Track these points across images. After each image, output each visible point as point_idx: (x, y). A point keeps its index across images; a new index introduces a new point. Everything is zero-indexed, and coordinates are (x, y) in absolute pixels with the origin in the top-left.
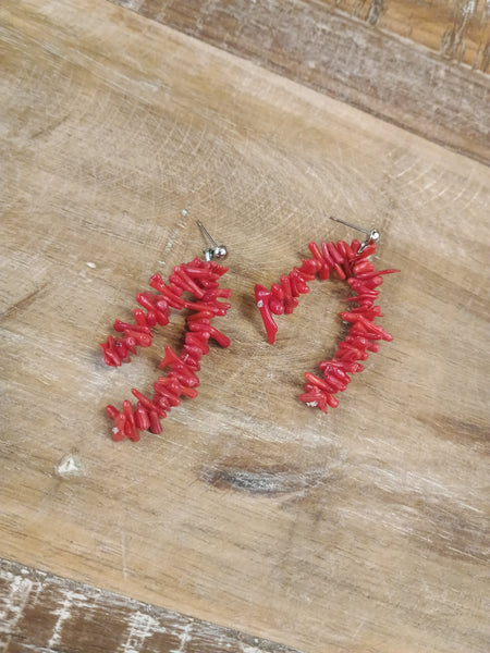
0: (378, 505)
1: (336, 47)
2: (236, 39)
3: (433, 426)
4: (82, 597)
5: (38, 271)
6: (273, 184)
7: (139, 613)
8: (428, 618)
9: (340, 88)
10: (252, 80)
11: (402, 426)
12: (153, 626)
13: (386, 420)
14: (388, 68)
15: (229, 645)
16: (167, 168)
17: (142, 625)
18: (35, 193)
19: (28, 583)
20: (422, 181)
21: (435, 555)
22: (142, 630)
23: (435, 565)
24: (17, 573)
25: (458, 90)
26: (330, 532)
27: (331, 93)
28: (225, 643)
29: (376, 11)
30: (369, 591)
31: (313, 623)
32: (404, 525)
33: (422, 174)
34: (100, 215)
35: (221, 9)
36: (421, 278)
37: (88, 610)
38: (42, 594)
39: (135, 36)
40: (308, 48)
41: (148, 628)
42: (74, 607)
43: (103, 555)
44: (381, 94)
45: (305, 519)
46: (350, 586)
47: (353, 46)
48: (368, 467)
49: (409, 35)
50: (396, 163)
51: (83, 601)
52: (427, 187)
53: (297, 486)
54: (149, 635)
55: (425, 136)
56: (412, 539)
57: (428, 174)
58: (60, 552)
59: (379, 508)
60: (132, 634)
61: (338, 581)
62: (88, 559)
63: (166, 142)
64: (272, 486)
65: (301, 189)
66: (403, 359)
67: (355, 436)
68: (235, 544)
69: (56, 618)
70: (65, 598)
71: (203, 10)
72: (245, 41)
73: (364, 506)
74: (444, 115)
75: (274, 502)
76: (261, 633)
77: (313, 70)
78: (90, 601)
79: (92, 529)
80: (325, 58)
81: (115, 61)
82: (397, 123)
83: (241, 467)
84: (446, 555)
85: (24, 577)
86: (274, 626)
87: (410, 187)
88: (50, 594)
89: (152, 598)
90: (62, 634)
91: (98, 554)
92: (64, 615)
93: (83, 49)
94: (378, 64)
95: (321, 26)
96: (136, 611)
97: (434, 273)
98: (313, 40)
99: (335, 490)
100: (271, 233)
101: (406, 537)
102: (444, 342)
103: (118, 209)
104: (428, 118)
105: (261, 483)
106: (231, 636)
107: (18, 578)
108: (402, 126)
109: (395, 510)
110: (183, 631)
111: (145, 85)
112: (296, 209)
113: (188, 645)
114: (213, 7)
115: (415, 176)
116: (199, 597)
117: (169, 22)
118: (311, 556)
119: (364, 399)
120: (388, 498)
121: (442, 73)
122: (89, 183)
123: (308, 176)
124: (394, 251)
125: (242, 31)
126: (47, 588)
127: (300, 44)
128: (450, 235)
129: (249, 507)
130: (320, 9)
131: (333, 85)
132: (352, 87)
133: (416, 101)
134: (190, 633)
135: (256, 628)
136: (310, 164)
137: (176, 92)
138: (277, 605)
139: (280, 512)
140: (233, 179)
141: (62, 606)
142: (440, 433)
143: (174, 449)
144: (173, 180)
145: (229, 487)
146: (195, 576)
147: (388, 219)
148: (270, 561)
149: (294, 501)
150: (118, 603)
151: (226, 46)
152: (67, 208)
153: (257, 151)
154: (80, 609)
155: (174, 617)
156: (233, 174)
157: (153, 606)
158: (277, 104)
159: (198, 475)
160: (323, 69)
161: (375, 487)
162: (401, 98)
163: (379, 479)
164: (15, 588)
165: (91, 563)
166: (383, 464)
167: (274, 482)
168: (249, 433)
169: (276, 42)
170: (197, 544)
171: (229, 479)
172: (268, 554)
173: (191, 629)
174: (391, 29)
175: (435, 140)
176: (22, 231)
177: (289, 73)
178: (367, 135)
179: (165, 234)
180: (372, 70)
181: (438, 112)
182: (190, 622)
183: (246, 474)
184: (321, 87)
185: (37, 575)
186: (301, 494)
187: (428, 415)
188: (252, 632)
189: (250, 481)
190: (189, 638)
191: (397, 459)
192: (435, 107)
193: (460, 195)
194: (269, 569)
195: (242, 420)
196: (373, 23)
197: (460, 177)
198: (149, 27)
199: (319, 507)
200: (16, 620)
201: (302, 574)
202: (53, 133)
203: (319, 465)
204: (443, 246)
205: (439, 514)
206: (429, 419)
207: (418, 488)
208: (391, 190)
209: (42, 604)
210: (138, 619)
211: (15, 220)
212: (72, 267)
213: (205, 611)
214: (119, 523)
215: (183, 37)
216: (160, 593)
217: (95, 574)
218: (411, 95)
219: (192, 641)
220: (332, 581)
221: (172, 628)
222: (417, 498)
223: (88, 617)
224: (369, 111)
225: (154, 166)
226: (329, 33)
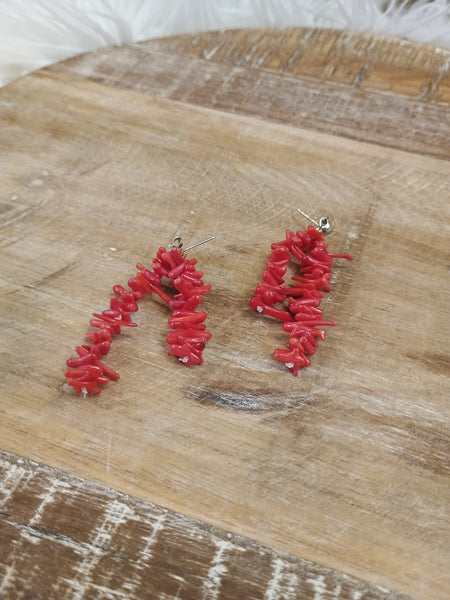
0: (366, 425)
1: (325, 102)
2: (242, 106)
3: (425, 362)
4: (67, 485)
5: (71, 254)
6: (268, 190)
7: (116, 502)
8: (422, 531)
9: (328, 127)
10: (254, 128)
11: (391, 361)
12: (128, 514)
13: (373, 356)
14: (370, 110)
15: (201, 537)
16: (181, 186)
17: (118, 513)
18: (77, 207)
19: (22, 471)
20: (405, 180)
21: (429, 473)
22: (118, 517)
23: (429, 480)
24: (13, 462)
25: (436, 118)
26: (312, 445)
27: (320, 130)
28: (196, 535)
29: (360, 79)
30: (352, 499)
31: (291, 524)
32: (393, 444)
33: (403, 176)
34: (124, 218)
35: (232, 90)
36: (407, 248)
37: (70, 496)
38: (31, 480)
39: (165, 111)
40: (302, 105)
41: (123, 516)
42: (57, 493)
43: (90, 451)
44: (364, 127)
45: (287, 433)
46: (331, 493)
47: (340, 101)
48: (355, 393)
49: (390, 89)
50: (379, 169)
51: (67, 488)
52: (410, 183)
53: (281, 406)
54: (124, 521)
55: (406, 150)
56: (402, 456)
57: (411, 175)
58: (53, 447)
59: (366, 428)
60: (107, 519)
61: (320, 488)
62: (76, 454)
63: (181, 170)
64: (255, 405)
65: (293, 193)
66: (390, 309)
67: (341, 368)
68: (216, 450)
69: (40, 501)
70: (51, 485)
71: (218, 92)
72: (249, 106)
73: (349, 426)
74: (423, 135)
75: (257, 418)
76: (235, 528)
77: (305, 118)
78: (73, 488)
79: (83, 430)
80: (315, 110)
81: (148, 127)
82: (379, 144)
83: (226, 390)
84: (442, 474)
85: (19, 466)
86: (250, 523)
87: (393, 184)
88: (38, 481)
89: (130, 489)
90: (44, 516)
91: (86, 450)
92: (48, 499)
93: (124, 122)
94: (361, 109)
95: (312, 91)
96: (113, 500)
97: (420, 244)
98: (305, 100)
99: (318, 411)
100: (266, 222)
101: (395, 454)
102: (433, 295)
103: (139, 213)
104: (408, 138)
105: (245, 402)
106: (203, 528)
107: (14, 467)
108: (385, 145)
109: (383, 430)
110: (156, 520)
111: (169, 138)
112: (288, 205)
113: (160, 533)
114: (225, 91)
115: (397, 177)
116: (175, 491)
117: (190, 101)
118: (291, 464)
119: (350, 339)
120: (375, 420)
121: (420, 109)
122: (118, 199)
123: (300, 184)
124: (379, 230)
125: (247, 101)
126: (37, 476)
127: (294, 103)
128: (435, 216)
129: (232, 420)
130: (311, 82)
131: (322, 125)
132: (338, 125)
133: (396, 129)
134: (162, 523)
135: (229, 523)
136: (301, 175)
137: (193, 140)
138: (254, 504)
139: (261, 426)
140: (235, 189)
141: (48, 491)
142: (432, 368)
143: (165, 374)
144: (185, 193)
145: (213, 404)
146: (174, 473)
147: (373, 207)
148: (249, 465)
149: (276, 418)
150: (97, 492)
151: (233, 110)
152: (100, 214)
153: (255, 170)
154: (64, 495)
155: (148, 507)
156: (235, 185)
157: (130, 496)
158: (274, 140)
159: (186, 393)
160: (313, 116)
161: (362, 411)
162: (383, 128)
163: (365, 403)
164: (9, 475)
165: (78, 457)
166: (370, 392)
167: (258, 402)
168: (236, 364)
169: (275, 104)
170: (178, 448)
171: (214, 398)
172: (247, 460)
173: (164, 520)
174: (374, 88)
175: (416, 152)
176: (64, 230)
177: (284, 121)
178: (352, 153)
179: (175, 227)
180: (356, 113)
181: (416, 134)
182: (164, 513)
183: (230, 395)
184: (312, 127)
185: (31, 465)
186: (284, 413)
187: (418, 353)
188: (224, 526)
189: (234, 400)
190: (162, 528)
191: (385, 388)
192: (414, 131)
193: (442, 187)
194: (247, 473)
195: (230, 354)
196: (358, 86)
197: (441, 175)
198: (175, 106)
199: (302, 424)
200: (5, 500)
201: (281, 479)
202: (97, 171)
203: (303, 390)
204: (428, 224)
205: (432, 436)
206: (421, 357)
207: (408, 413)
208: (375, 188)
209: (30, 489)
210: (114, 507)
211: (59, 224)
212: (98, 251)
213: (179, 504)
214: (108, 427)
215: (200, 108)
216: (139, 486)
217: (81, 466)
218: (392, 125)
219: (164, 531)
220: (313, 487)
221: (146, 517)
222: (408, 421)
223: (69, 502)
224: (354, 138)
225: (171, 186)
226: (319, 95)
